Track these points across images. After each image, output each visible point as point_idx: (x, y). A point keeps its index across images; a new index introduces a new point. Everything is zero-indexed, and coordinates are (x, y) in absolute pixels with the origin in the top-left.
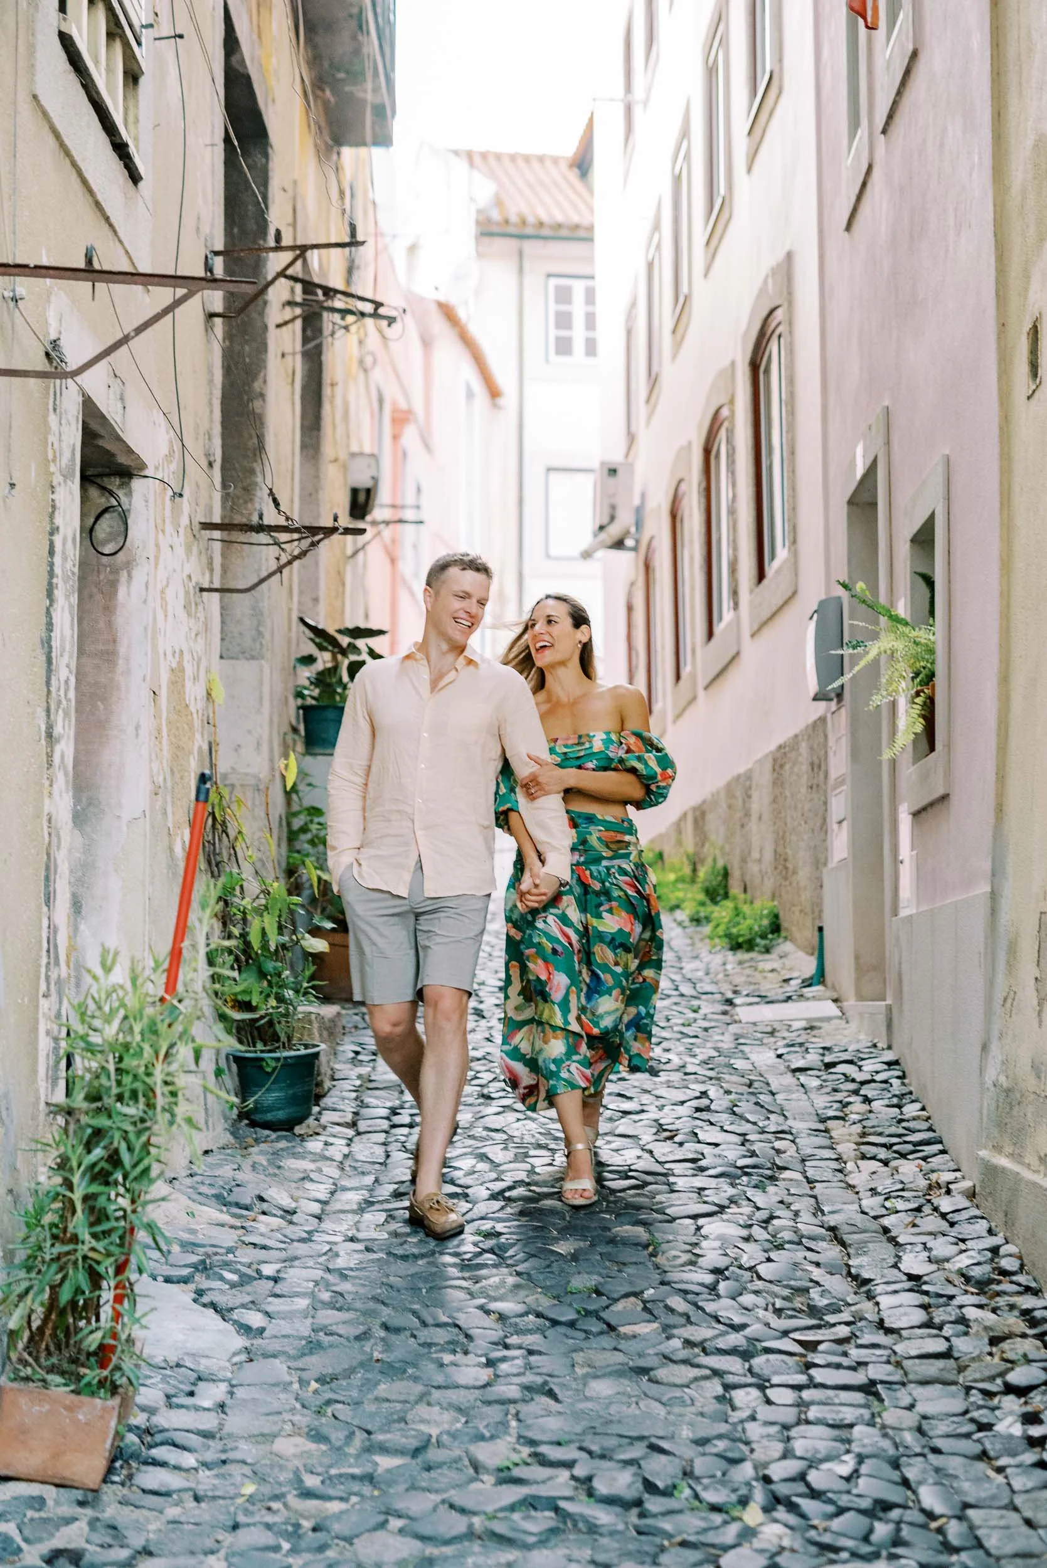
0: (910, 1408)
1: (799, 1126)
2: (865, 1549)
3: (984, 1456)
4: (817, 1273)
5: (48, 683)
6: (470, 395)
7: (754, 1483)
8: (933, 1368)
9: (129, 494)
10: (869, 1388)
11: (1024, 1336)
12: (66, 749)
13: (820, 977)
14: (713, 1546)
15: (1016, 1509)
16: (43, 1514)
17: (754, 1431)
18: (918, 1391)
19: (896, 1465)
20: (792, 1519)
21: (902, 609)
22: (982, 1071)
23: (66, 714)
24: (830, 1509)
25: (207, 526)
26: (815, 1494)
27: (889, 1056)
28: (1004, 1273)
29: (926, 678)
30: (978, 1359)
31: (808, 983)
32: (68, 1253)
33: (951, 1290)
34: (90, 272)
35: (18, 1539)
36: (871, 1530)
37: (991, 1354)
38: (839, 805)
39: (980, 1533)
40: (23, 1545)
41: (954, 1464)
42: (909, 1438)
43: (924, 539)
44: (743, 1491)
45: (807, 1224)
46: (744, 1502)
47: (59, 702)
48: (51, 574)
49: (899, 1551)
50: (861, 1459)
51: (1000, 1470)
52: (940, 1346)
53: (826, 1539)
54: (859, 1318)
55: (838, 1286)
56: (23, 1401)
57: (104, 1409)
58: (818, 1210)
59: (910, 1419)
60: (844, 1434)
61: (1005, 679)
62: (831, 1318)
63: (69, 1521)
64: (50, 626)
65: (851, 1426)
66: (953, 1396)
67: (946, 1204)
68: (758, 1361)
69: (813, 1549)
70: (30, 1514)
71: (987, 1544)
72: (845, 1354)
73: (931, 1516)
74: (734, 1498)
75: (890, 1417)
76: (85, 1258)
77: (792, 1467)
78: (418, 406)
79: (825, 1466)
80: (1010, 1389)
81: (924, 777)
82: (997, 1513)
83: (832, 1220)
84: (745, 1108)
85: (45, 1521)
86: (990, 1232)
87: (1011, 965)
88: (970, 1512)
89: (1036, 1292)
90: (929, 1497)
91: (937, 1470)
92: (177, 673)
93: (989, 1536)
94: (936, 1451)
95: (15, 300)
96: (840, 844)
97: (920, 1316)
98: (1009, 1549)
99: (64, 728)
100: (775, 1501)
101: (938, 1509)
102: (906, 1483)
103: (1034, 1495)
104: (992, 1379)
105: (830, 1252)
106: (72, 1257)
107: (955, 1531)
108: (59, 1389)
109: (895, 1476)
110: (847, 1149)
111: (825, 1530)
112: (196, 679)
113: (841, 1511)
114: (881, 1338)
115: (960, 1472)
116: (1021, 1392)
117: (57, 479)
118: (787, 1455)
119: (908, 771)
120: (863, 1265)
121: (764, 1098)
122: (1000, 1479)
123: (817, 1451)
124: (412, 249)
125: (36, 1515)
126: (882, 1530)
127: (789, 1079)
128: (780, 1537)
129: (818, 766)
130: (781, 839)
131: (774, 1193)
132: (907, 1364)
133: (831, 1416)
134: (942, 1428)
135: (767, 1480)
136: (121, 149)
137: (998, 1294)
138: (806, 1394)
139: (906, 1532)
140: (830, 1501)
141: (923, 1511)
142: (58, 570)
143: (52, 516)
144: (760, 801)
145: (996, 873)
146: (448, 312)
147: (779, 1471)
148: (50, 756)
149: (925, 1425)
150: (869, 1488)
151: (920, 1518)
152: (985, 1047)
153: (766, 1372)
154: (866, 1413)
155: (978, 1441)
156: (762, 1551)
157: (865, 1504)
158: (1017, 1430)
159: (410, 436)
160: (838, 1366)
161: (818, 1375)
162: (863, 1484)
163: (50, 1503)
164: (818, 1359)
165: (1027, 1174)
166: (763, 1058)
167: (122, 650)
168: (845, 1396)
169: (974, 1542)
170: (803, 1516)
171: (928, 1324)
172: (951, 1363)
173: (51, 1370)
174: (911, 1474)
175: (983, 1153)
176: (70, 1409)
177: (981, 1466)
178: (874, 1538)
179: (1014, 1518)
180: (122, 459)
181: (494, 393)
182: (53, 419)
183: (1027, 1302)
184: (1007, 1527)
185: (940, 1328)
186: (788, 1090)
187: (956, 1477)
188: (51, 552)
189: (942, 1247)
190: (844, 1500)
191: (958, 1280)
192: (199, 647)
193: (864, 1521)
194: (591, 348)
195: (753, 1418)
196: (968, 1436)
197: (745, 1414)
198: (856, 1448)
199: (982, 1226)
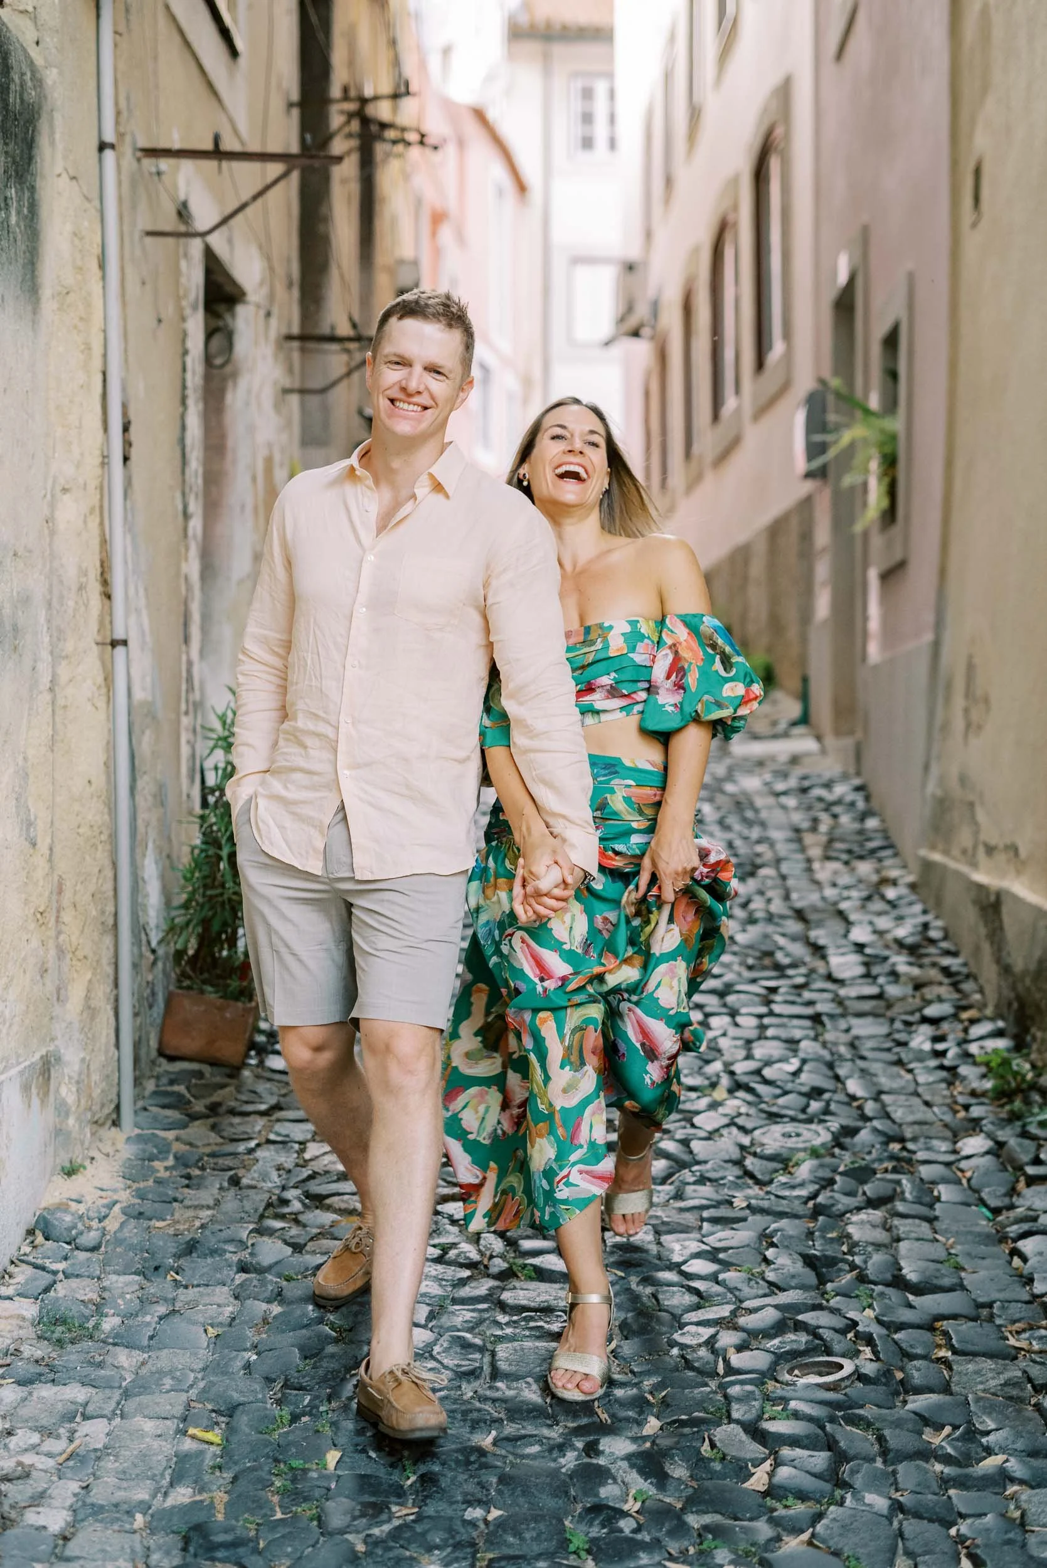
0: (847, 1031)
1: (777, 835)
2: (802, 1116)
3: (899, 1063)
4: (781, 941)
5: (183, 472)
6: (500, 193)
7: (722, 1074)
8: (867, 1006)
9: (233, 316)
10: (816, 1019)
11: (941, 984)
12: (196, 524)
13: (805, 719)
14: (689, 1112)
15: (918, 1095)
16: (203, 1082)
17: (724, 1043)
18: (854, 1021)
19: (831, 1066)
20: (749, 1097)
21: (874, 402)
22: (924, 785)
23: (197, 495)
24: (778, 1091)
25: (289, 338)
26: (766, 1082)
27: (857, 782)
28: (932, 942)
29: (890, 462)
30: (903, 999)
31: (794, 724)
32: (216, 896)
33: (886, 953)
34: (217, 153)
35: (188, 1095)
36: (808, 1105)
37: (914, 997)
38: (822, 570)
39: (889, 1109)
40: (192, 1099)
41: (876, 1067)
42: (843, 1049)
43: (891, 341)
44: (714, 1079)
45: (777, 907)
46: (714, 1085)
47: (191, 488)
48: (184, 387)
49: (827, 1118)
50: (804, 1062)
51: (910, 1071)
52: (873, 990)
53: (774, 1109)
54: (813, 971)
55: (798, 950)
56: (186, 1003)
57: (244, 1010)
58: (787, 897)
59: (845, 1038)
60: (794, 1046)
61: (949, 463)
62: (790, 972)
63: (223, 1086)
64: (183, 428)
65: (798, 1042)
66: (882, 1024)
67: (891, 893)
68: (731, 999)
69: (764, 1115)
70: (194, 1081)
71: (893, 1116)
72: (799, 995)
73: (853, 1098)
74: (706, 1082)
75: (829, 1036)
76: (230, 900)
77: (751, 1065)
78: (452, 205)
79: (777, 1066)
80: (925, 1020)
81: (889, 545)
82: (903, 1097)
83: (799, 905)
84: (733, 820)
85: (206, 1086)
86: (925, 912)
87: (948, 699)
88: (884, 1097)
89: (954, 954)
90: (854, 1086)
91: (862, 1070)
92: (269, 461)
93: (896, 1111)
94: (863, 1058)
95: (159, 174)
96: (823, 605)
97: (861, 970)
98: (910, 1118)
99: (195, 507)
100: (737, 1086)
101: (860, 1093)
102: (837, 1078)
103: (935, 1086)
104: (912, 1013)
105: (794, 926)
106: (220, 899)
107: (870, 1108)
108: (211, 995)
109: (830, 1073)
110: (815, 852)
111: (774, 1105)
112: (281, 465)
113: (786, 1093)
114: (829, 985)
115: (880, 1072)
116: (934, 1022)
117: (188, 311)
118: (749, 1057)
119: (877, 541)
120: (819, 935)
121: (749, 814)
122: (909, 1077)
123: (771, 1056)
124: (447, 51)
125: (199, 1082)
126: (815, 1106)
127: (771, 800)
128: (739, 1108)
129: (806, 536)
130: (774, 600)
131: (752, 884)
132: (847, 1003)
133: (783, 1033)
134: (870, 1044)
135: (732, 1073)
136: (225, 34)
137: (927, 955)
138: (766, 1021)
139: (833, 1107)
140: (778, 1087)
141: (848, 1095)
142: (189, 384)
143: (184, 341)
144: (757, 568)
145: (939, 625)
146: (480, 115)
147: (740, 1068)
148: (185, 529)
149: (857, 1043)
150: (808, 1079)
151: (846, 1099)
152: (926, 768)
153: (736, 1006)
154: (812, 1033)
155: (898, 1053)
156: (725, 1115)
157: (805, 1089)
158: (927, 1046)
159: (446, 234)
160: (793, 1003)
161: (777, 1008)
162: (804, 1077)
163: (207, 1075)
164: (778, 998)
165: (952, 865)
166: (751, 783)
167: (230, 443)
168: (796, 1022)
169: (882, 1114)
170: (758, 1096)
171: (867, 975)
172: (882, 1003)
173: (204, 982)
174: (842, 1072)
175: (923, 852)
176: (221, 1009)
177: (896, 1069)
178: (810, 1110)
179: (916, 1101)
180: (228, 289)
181: (522, 187)
182: (183, 264)
183: (946, 961)
184: (910, 1106)
185: (875, 978)
186: (770, 808)
187: (875, 1075)
188: (184, 370)
189: (883, 923)
190: (789, 1086)
191: (895, 947)
192: (284, 437)
193: (804, 1100)
194: (612, 144)
195: (724, 1035)
196: (889, 1050)
197: (718, 1033)
198: (802, 1055)
199: (918, 908)
